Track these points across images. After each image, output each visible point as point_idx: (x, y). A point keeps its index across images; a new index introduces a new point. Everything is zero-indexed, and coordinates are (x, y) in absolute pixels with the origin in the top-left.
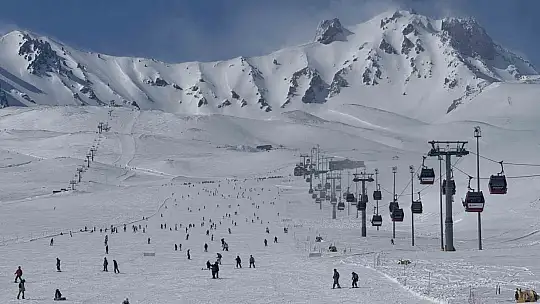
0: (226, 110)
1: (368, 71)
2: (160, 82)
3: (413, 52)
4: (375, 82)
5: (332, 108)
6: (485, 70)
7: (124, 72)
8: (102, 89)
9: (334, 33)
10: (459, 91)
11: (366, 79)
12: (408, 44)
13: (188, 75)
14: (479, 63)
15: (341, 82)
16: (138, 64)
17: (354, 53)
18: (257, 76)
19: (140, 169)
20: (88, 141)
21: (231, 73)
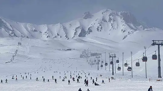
0: (55, 39)
1: (98, 27)
2: (35, 31)
3: (112, 22)
4: (100, 31)
5: (88, 38)
6: (134, 27)
7: (24, 28)
8: (18, 33)
9: (88, 16)
10: (126, 33)
11: (98, 30)
12: (110, 19)
13: (44, 28)
14: (132, 25)
15: (90, 31)
16: (28, 25)
17: (93, 23)
18: (65, 29)
19: (30, 56)
21: (57, 28)
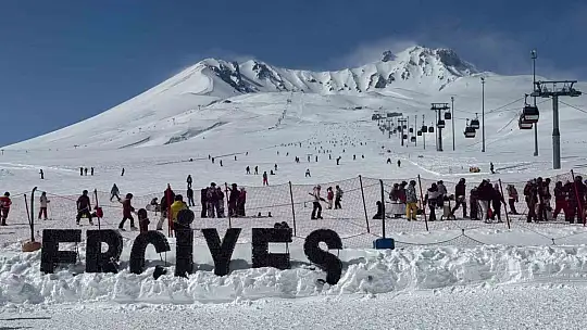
0: (342, 92)
1: (404, 73)
2: (313, 81)
3: (424, 65)
4: (407, 78)
5: (387, 90)
6: (456, 71)
7: (298, 77)
8: (289, 85)
9: (388, 57)
10: (445, 81)
11: (403, 77)
12: (421, 61)
13: (325, 77)
14: (453, 68)
15: (392, 79)
16: (303, 73)
17: (396, 67)
18: (355, 76)
19: (304, 118)
20: (282, 107)
21: (344, 76)
